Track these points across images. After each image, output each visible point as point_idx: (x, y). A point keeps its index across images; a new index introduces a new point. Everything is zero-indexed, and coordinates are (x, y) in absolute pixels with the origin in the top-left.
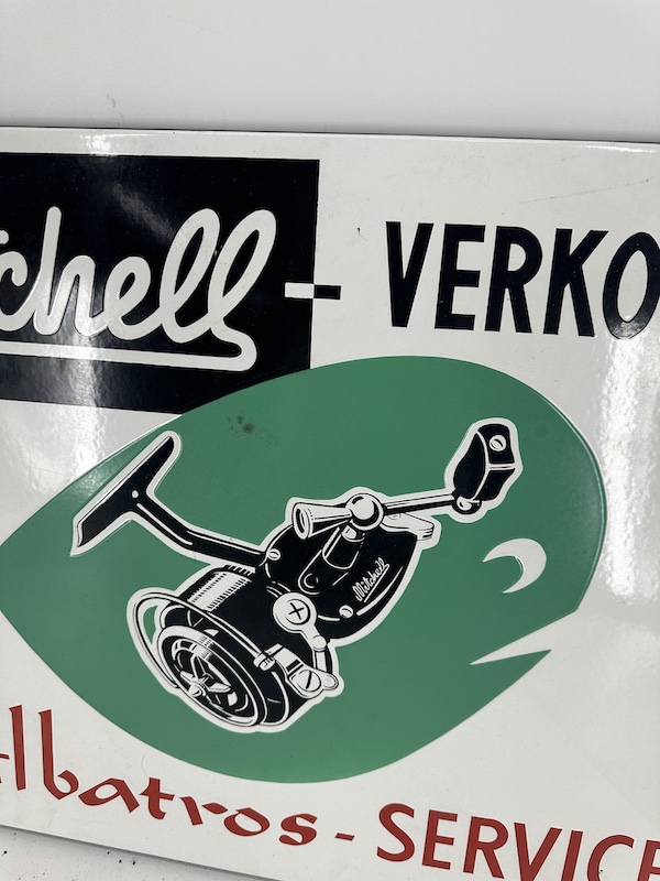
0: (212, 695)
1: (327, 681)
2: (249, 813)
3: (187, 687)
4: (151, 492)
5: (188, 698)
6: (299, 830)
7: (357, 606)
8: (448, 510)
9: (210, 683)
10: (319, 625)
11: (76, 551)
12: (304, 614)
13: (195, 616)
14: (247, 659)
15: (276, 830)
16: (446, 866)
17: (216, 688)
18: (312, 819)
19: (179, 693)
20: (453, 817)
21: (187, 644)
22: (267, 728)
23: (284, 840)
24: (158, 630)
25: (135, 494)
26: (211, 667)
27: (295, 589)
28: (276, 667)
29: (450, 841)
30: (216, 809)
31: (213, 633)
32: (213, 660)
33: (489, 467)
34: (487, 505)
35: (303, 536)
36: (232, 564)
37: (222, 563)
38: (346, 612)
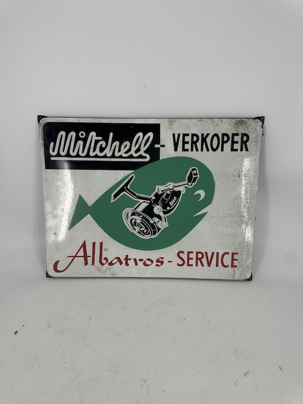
0: (141, 231)
1: (165, 224)
2: (149, 260)
3: (135, 230)
4: (128, 187)
5: (136, 233)
6: (160, 262)
7: (170, 207)
8: (187, 185)
9: (140, 228)
10: (163, 212)
11: (112, 201)
12: (160, 210)
13: (137, 213)
14: (148, 221)
15: (155, 263)
16: (192, 265)
17: (142, 229)
18: (162, 258)
19: (133, 232)
20: (192, 252)
21: (136, 220)
22: (153, 237)
23: (157, 265)
24: (129, 217)
25: (125, 188)
26: (141, 224)
27: (158, 205)
28: (155, 222)
29: (192, 259)
30: (141, 260)
31: (141, 216)
32: (141, 223)
33: (194, 176)
34: (194, 184)
35: (159, 193)
36: (145, 201)
37: (143, 201)
38: (168, 208)
